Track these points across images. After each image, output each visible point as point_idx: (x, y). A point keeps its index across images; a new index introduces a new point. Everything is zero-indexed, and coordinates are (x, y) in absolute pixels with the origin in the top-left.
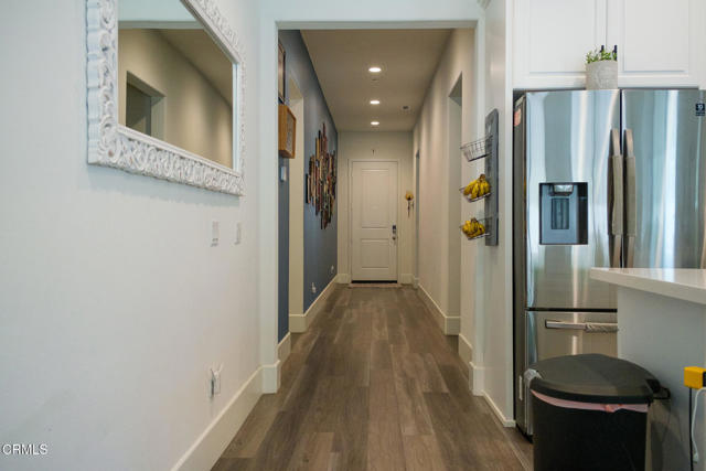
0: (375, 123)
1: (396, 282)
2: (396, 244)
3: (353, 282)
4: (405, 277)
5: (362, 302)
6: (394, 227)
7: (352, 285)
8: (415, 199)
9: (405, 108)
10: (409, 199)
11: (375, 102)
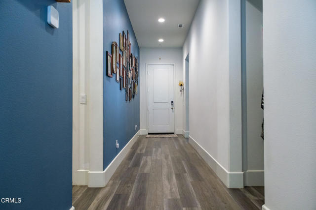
0: (161, 40)
1: (173, 133)
2: (173, 112)
3: (149, 134)
4: (179, 130)
5: (154, 149)
6: (172, 102)
7: (148, 136)
8: (185, 85)
9: (180, 26)
10: (181, 85)
11: (161, 20)
